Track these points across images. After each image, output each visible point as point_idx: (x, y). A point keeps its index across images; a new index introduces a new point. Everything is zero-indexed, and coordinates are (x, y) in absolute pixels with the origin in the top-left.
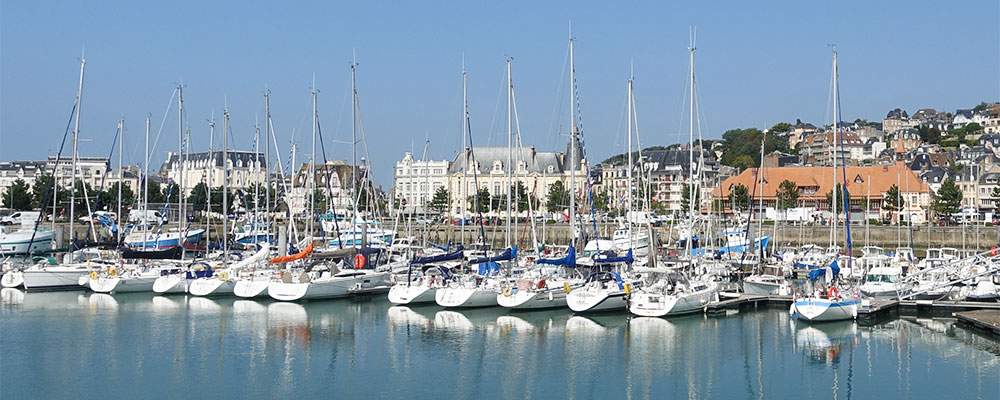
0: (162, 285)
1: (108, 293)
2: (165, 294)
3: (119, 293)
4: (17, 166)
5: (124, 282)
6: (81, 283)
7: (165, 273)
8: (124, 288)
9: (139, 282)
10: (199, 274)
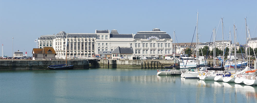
0: (217, 78)
1: (203, 80)
2: (217, 81)
3: (206, 80)
4: (208, 43)
5: (207, 77)
6: (198, 77)
7: (217, 75)
8: (207, 79)
9: (211, 77)
10: (226, 76)
